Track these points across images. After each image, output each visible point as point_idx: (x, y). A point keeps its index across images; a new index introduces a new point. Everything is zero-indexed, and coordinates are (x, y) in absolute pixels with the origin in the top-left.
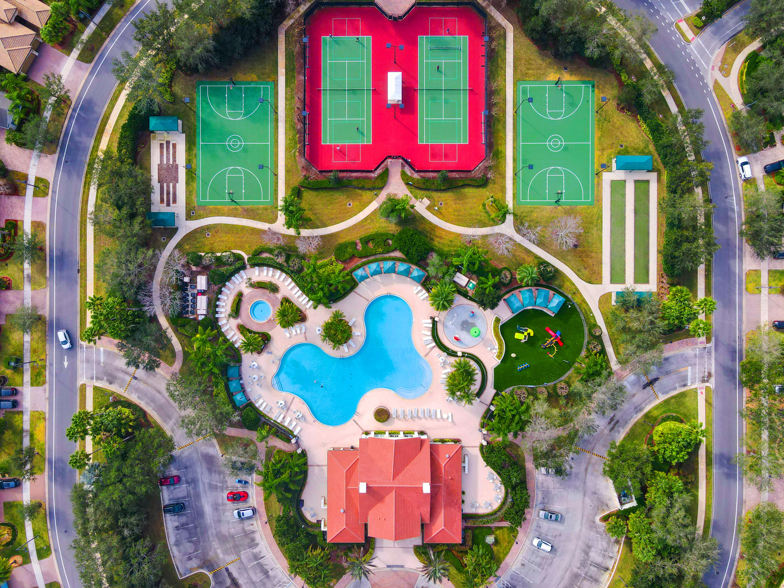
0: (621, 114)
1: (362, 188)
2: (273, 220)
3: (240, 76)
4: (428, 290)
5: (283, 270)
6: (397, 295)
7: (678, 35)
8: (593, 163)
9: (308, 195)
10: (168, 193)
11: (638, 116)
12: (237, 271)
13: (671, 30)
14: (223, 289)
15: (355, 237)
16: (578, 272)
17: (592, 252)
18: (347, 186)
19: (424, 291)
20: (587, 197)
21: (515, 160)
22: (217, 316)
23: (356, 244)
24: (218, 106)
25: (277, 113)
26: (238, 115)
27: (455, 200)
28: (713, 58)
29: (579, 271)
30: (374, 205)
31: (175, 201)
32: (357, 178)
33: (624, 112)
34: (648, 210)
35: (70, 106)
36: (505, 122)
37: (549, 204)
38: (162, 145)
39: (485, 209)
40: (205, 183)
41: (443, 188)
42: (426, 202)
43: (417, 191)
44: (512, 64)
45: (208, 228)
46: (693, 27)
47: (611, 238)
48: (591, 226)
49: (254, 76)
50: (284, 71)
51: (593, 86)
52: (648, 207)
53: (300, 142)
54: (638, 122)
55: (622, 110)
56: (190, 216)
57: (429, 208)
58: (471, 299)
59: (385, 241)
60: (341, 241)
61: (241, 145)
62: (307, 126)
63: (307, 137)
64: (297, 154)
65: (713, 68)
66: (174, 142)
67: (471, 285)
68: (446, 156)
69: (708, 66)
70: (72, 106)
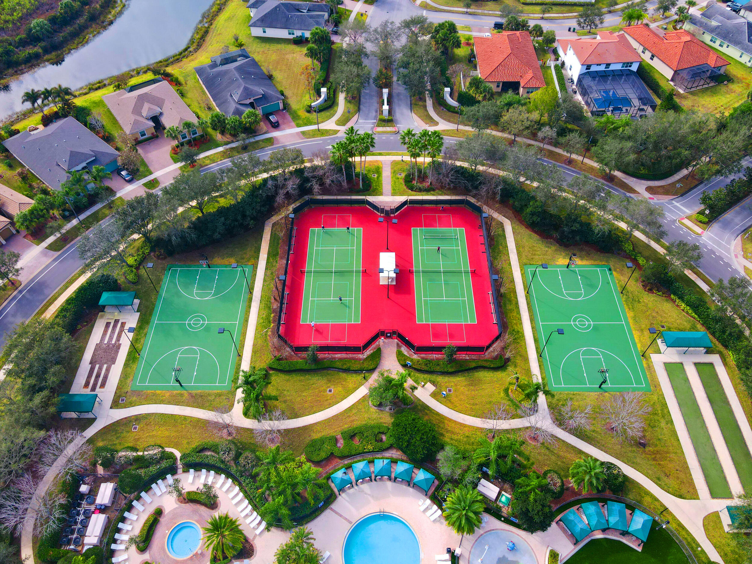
0: (650, 294)
1: (347, 371)
2: (228, 409)
3: (217, 260)
4: (440, 507)
5: (229, 475)
6: (395, 513)
7: (685, 229)
8: (635, 344)
9: (277, 379)
10: (98, 376)
11: (672, 296)
12: (161, 475)
13: (675, 226)
14: (135, 503)
15: (335, 431)
16: (657, 481)
17: (667, 453)
18: (328, 368)
19: (435, 507)
20: (638, 382)
21: (536, 340)
22: (113, 546)
23: (337, 441)
24: (186, 286)
25: (251, 293)
26: (207, 295)
27: (469, 385)
28: (732, 248)
29: (659, 479)
30: (363, 391)
31: (103, 385)
32: (340, 359)
33: (653, 293)
34: (726, 398)
35: (17, 288)
36: (517, 303)
37: (591, 390)
38: (108, 324)
39: (508, 395)
40: (149, 364)
41: (450, 370)
42: (430, 388)
43: (418, 375)
44: (515, 251)
45: (138, 418)
46: (698, 223)
47: (689, 433)
48: (656, 417)
49: (233, 260)
50: (266, 256)
51: (610, 270)
52: (724, 393)
53: (274, 322)
54: (675, 302)
55: (651, 291)
56: (116, 404)
57: (434, 395)
58: (507, 521)
59: (376, 436)
60: (316, 436)
61: (203, 324)
62: (285, 306)
63: (283, 316)
64: (269, 333)
65: (736, 256)
66: (124, 321)
67: (503, 499)
68: (452, 337)
69: (730, 255)
70: (20, 288)
